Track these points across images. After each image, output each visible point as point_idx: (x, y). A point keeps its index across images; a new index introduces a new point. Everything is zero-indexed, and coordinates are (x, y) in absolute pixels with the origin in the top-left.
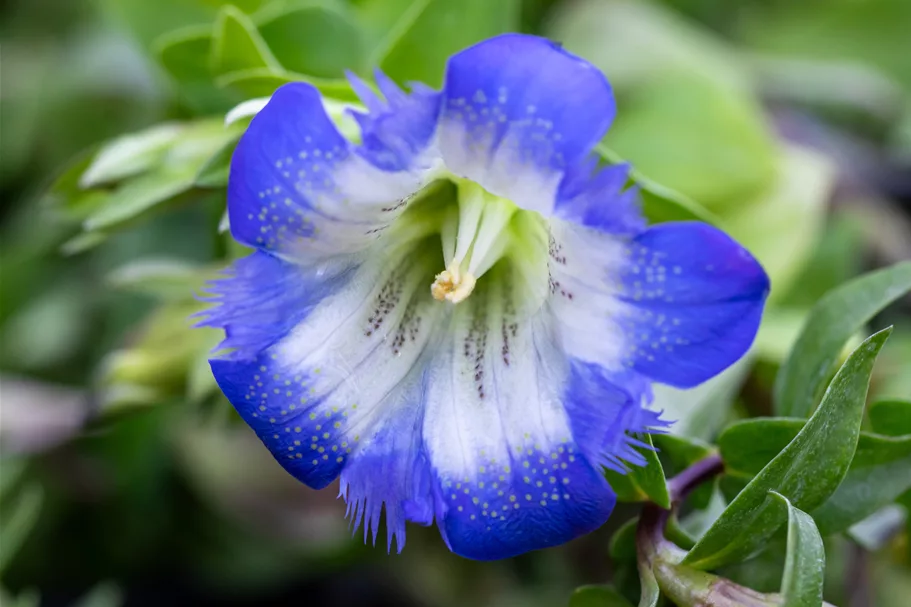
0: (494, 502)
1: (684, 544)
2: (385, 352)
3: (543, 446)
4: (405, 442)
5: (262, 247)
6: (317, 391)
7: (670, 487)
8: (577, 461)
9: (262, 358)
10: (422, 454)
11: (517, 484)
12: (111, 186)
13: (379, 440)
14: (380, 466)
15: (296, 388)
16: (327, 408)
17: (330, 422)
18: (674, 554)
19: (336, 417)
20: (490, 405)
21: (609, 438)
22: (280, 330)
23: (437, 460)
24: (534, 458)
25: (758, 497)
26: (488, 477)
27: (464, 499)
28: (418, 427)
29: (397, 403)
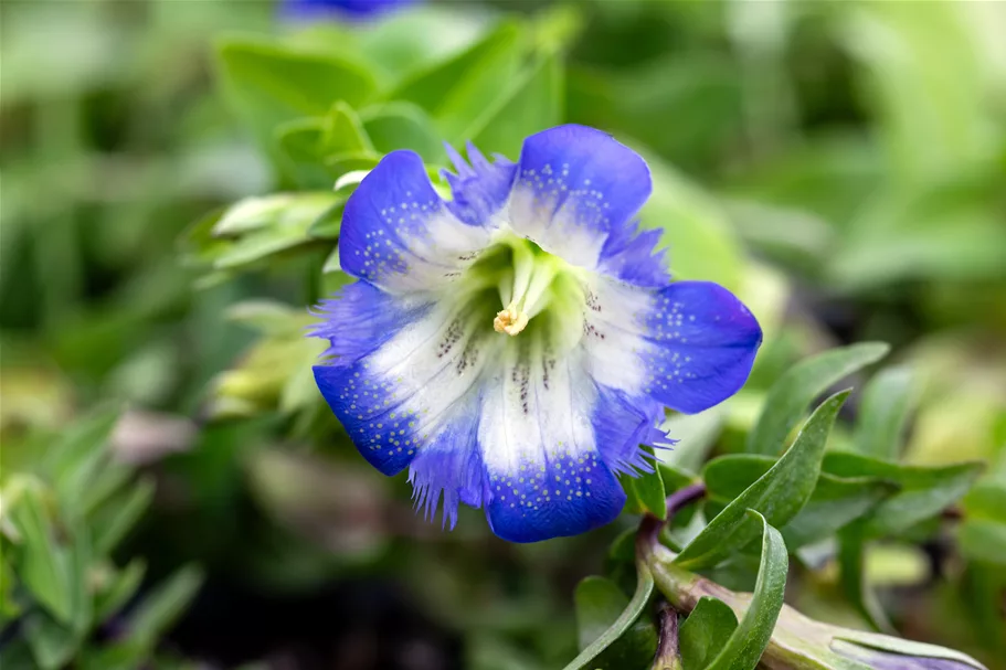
0: (531, 494)
1: (674, 549)
2: (452, 371)
3: (573, 453)
4: (462, 442)
5: (365, 278)
6: (398, 395)
7: (667, 503)
8: (599, 466)
9: (357, 366)
10: (475, 453)
11: (550, 481)
12: (235, 237)
13: (443, 439)
14: (441, 459)
15: (381, 392)
16: (404, 410)
17: (405, 422)
18: (666, 556)
19: (411, 418)
20: (532, 418)
21: (627, 449)
22: (372, 345)
23: (487, 459)
24: (565, 462)
25: (738, 513)
26: (528, 474)
27: (506, 490)
28: (474, 432)
29: (458, 413)
